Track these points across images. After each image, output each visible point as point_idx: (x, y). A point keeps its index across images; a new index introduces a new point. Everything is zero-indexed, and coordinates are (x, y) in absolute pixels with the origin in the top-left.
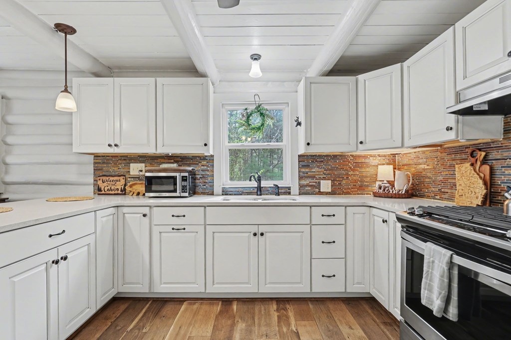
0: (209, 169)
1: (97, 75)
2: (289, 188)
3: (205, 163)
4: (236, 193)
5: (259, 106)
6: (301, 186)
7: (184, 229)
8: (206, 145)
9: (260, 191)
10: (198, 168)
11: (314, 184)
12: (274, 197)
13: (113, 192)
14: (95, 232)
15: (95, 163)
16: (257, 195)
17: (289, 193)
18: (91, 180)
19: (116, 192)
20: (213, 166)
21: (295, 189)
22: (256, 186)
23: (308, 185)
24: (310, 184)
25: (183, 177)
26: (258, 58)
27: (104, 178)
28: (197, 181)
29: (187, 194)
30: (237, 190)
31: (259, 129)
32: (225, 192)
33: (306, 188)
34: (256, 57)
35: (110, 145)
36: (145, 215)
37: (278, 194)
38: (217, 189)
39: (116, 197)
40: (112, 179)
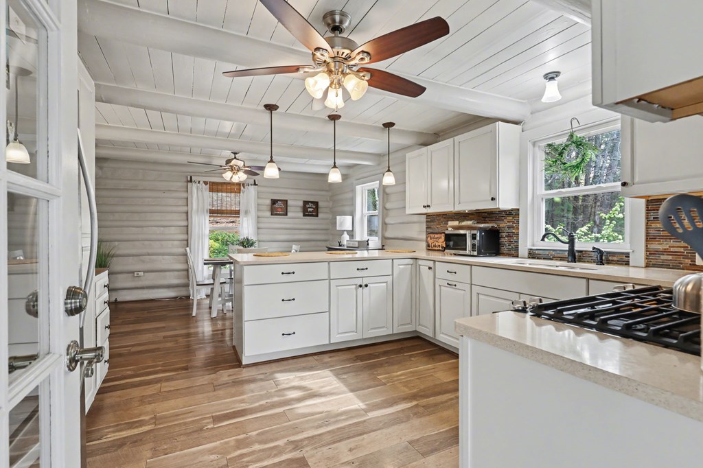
0: (514, 225)
1: (425, 144)
2: (627, 255)
3: (511, 218)
4: (545, 256)
5: (571, 136)
6: (650, 253)
7: (455, 285)
8: (493, 199)
9: (574, 256)
10: (503, 225)
11: (682, 250)
12: (593, 266)
13: (436, 248)
14: (392, 275)
15: (427, 222)
16: (568, 262)
17: (627, 263)
18: (424, 237)
19: (439, 248)
20: (518, 221)
21: (639, 257)
22: (567, 249)
23: (665, 252)
24: (672, 249)
25: (473, 234)
26: (555, 76)
27: (432, 235)
28: (502, 240)
29: (475, 253)
30: (547, 252)
31: (577, 166)
32: (533, 255)
33: (662, 257)
34: (551, 76)
35: (424, 207)
36: (430, 268)
37: (601, 262)
38: (523, 250)
39: (436, 253)
40: (436, 236)
